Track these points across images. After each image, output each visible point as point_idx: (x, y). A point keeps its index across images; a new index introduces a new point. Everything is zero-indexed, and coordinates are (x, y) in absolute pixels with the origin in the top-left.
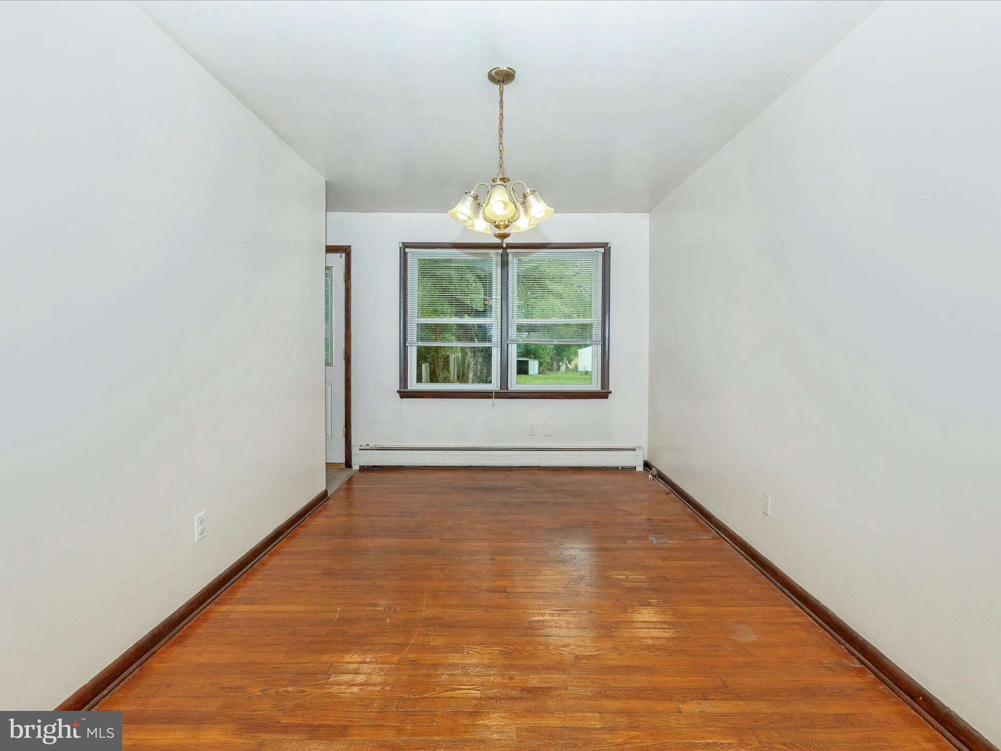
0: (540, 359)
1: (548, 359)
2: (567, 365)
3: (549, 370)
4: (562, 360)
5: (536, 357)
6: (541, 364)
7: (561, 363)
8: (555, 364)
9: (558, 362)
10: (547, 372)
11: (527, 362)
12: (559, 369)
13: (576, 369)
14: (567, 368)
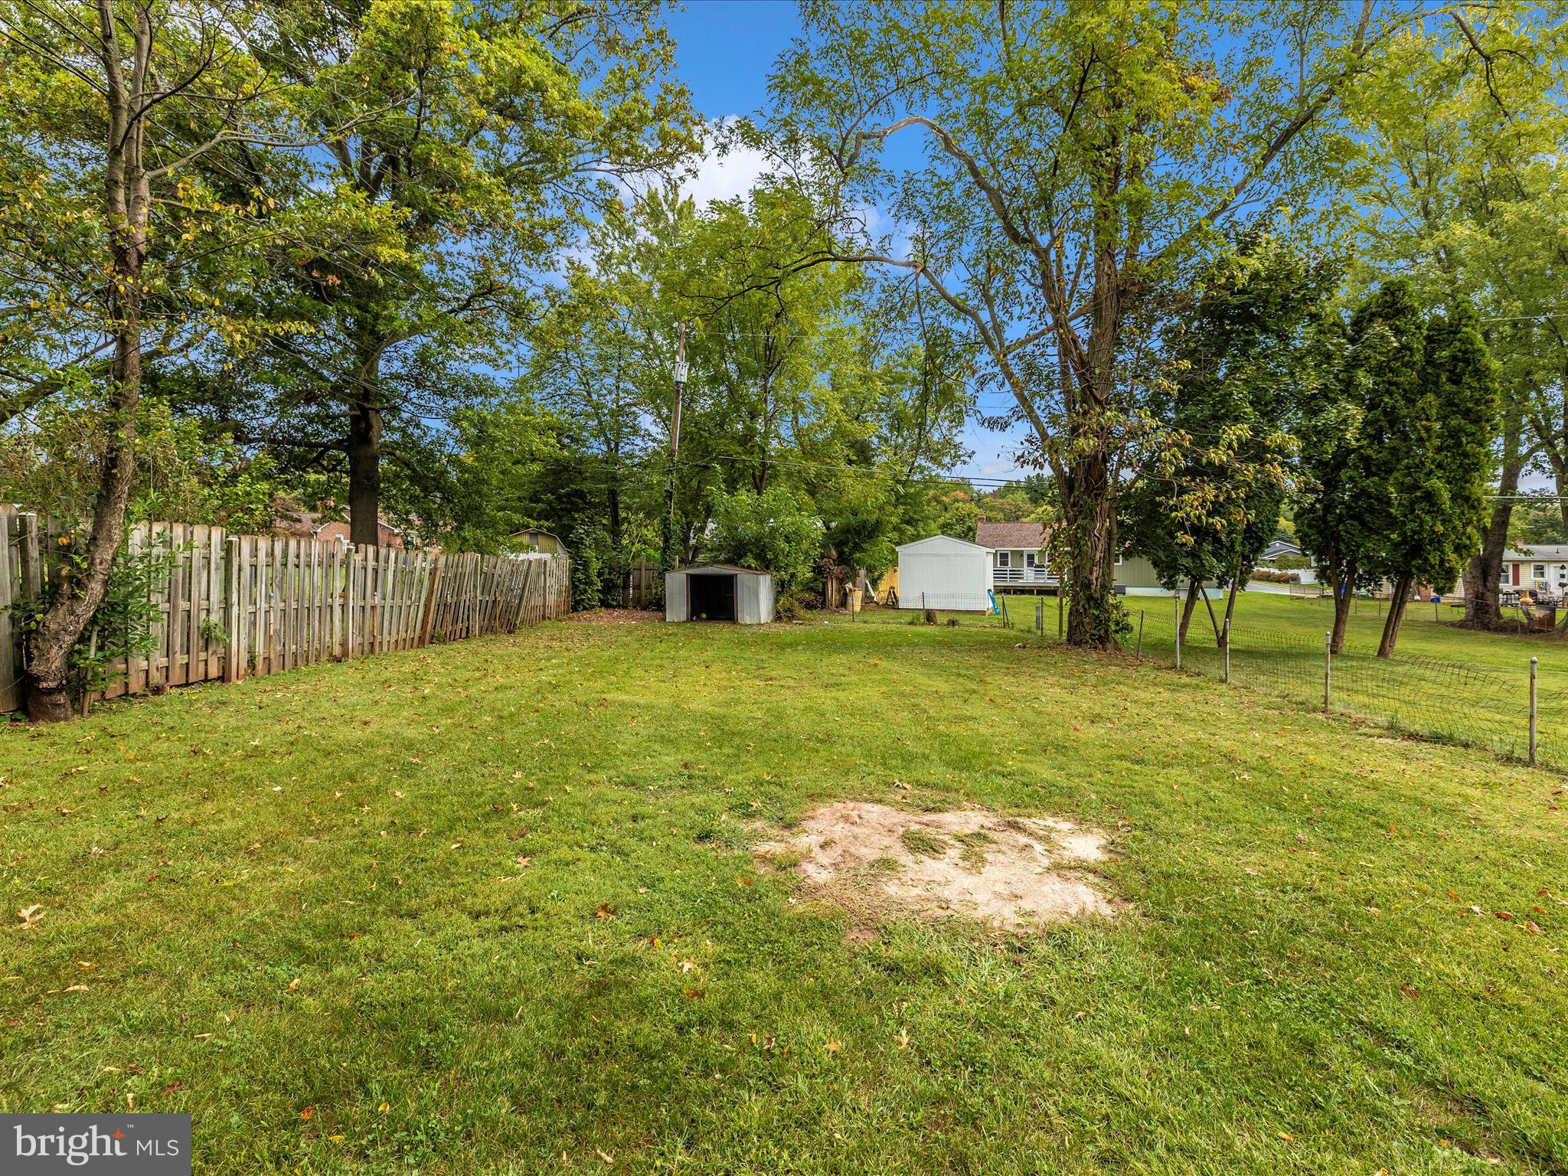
0: (778, 569)
1: (805, 573)
2: (867, 590)
3: (810, 606)
4: (853, 577)
5: (766, 564)
6: (781, 588)
7: (849, 585)
8: (832, 588)
9: (842, 581)
10: (802, 612)
11: (729, 581)
12: (843, 603)
13: (892, 603)
14: (867, 600)
